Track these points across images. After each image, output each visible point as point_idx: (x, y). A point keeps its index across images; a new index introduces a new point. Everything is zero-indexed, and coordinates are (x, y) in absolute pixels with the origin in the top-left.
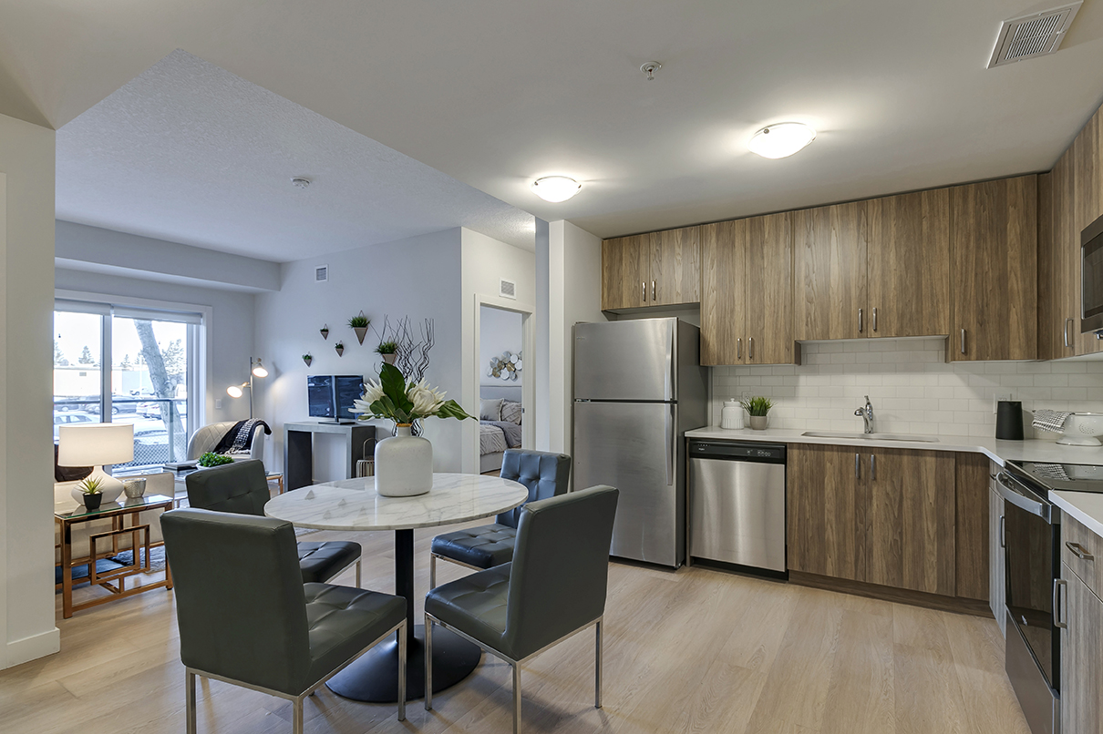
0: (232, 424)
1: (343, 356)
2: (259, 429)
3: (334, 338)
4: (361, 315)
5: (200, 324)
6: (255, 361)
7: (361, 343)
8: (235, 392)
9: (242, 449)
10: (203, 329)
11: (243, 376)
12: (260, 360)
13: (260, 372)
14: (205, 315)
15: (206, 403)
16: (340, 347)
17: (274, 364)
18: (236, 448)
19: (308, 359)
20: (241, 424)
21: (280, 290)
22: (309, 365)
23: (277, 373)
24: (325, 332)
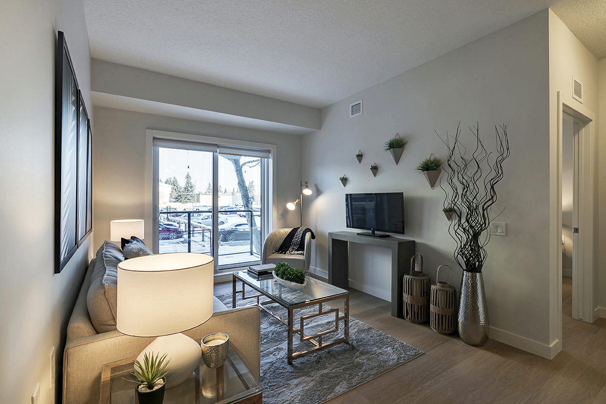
0: (289, 230)
1: (377, 177)
2: (308, 235)
3: (368, 162)
4: (397, 137)
5: (269, 158)
6: (303, 183)
7: (397, 162)
8: (291, 206)
9: (297, 250)
10: (271, 161)
11: (296, 194)
12: (307, 183)
13: (307, 192)
14: (272, 152)
15: (273, 214)
16: (375, 169)
17: (316, 186)
18: (293, 249)
19: (344, 181)
20: (295, 231)
21: (320, 128)
22: (345, 186)
23: (318, 192)
24: (360, 157)
